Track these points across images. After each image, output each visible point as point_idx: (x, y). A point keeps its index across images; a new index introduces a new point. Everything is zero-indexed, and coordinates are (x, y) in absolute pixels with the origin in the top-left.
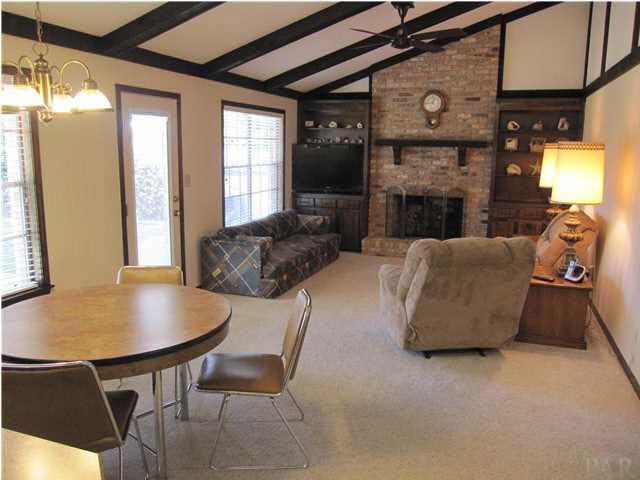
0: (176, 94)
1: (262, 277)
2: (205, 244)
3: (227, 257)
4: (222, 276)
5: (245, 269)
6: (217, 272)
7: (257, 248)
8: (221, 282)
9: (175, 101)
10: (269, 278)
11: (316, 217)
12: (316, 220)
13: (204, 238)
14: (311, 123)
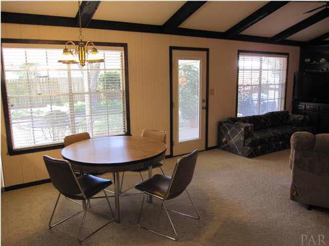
0: (206, 49)
1: (245, 145)
2: (220, 124)
3: (229, 132)
4: (226, 142)
5: (237, 140)
6: (224, 140)
7: (243, 129)
8: (225, 145)
9: (206, 52)
10: (248, 146)
11: (299, 116)
12: (299, 118)
13: (220, 122)
14: (309, 60)
